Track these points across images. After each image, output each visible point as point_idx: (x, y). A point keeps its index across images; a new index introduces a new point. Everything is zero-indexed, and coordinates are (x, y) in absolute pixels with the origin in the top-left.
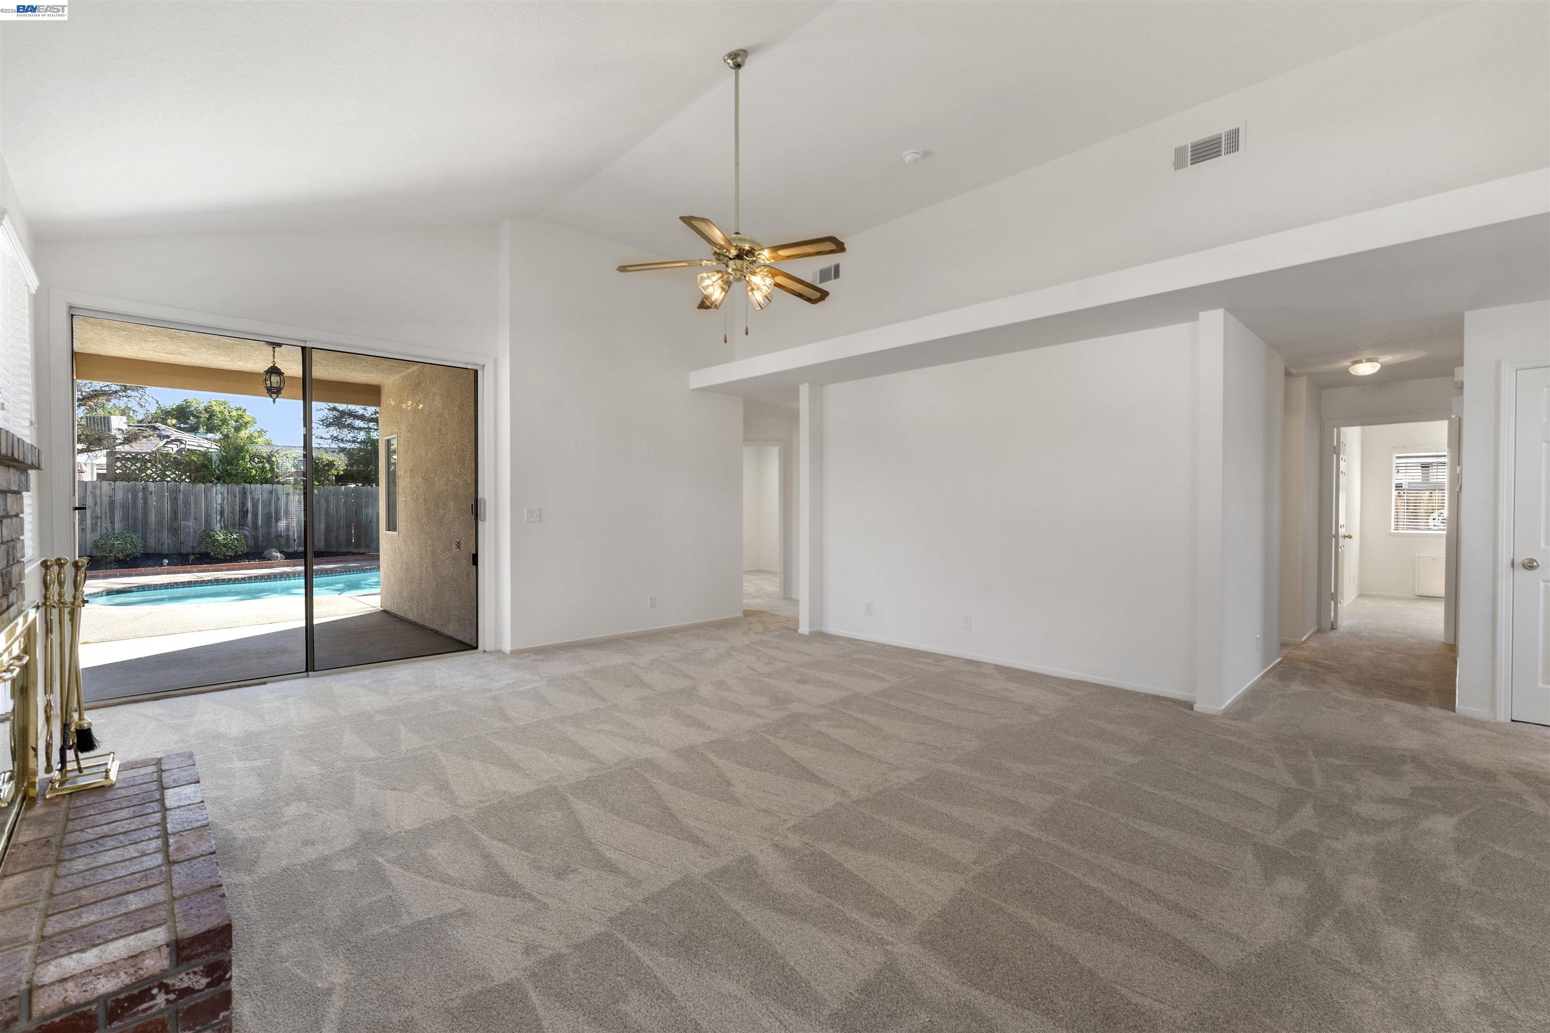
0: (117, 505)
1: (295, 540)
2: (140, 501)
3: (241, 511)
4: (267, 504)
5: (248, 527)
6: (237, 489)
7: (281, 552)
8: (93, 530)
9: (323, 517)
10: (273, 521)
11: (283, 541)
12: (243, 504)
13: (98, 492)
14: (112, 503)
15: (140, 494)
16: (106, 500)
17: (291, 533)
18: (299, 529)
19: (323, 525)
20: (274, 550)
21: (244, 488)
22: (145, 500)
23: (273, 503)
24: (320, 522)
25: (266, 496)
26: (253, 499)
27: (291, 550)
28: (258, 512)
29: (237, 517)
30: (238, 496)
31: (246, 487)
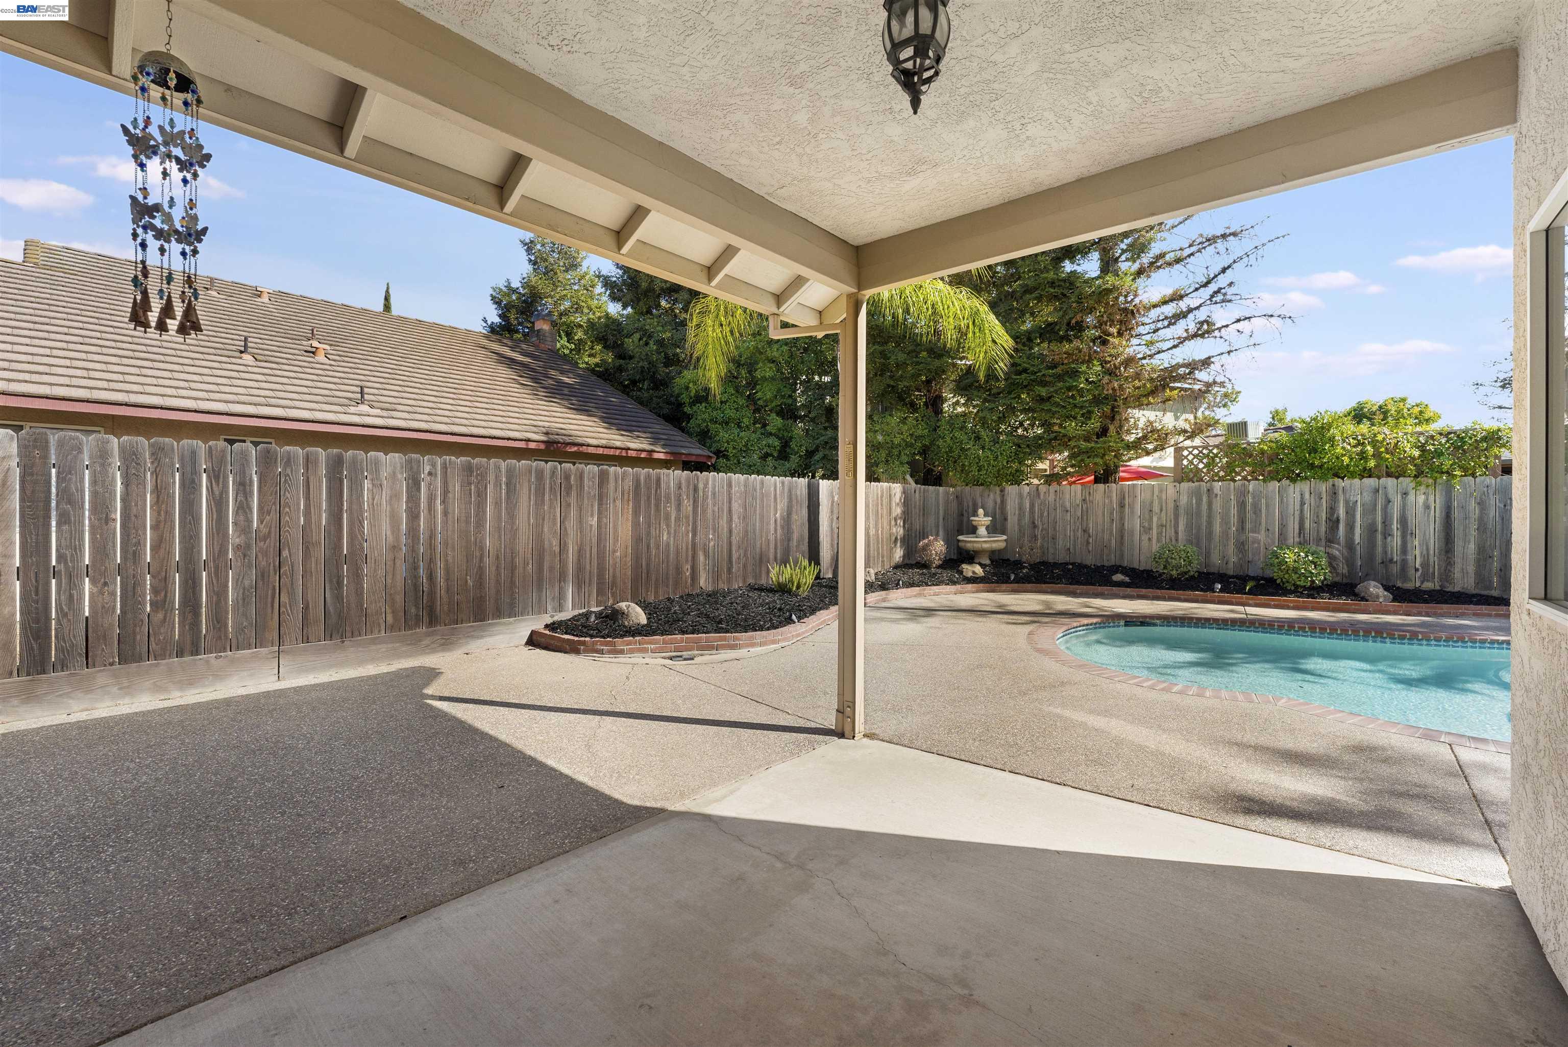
0: (1182, 511)
1: (1417, 570)
2: (1204, 507)
3: (1329, 519)
4: (1370, 510)
5: (1339, 544)
6: (1323, 487)
7: (1387, 588)
8: (1158, 540)
9: (1473, 533)
10: (1379, 537)
11: (1395, 569)
12: (1332, 509)
13: (1164, 497)
14: (1177, 507)
15: (1205, 499)
16: (1171, 505)
17: (1410, 557)
18: (1425, 552)
19: (1472, 546)
20: (1373, 583)
21: (1334, 485)
22: (1210, 504)
23: (1379, 507)
24: (1466, 541)
25: (1368, 497)
26: (1347, 502)
27: (1409, 585)
28: (1354, 522)
29: (1323, 529)
30: (1324, 497)
31: (1336, 484)
